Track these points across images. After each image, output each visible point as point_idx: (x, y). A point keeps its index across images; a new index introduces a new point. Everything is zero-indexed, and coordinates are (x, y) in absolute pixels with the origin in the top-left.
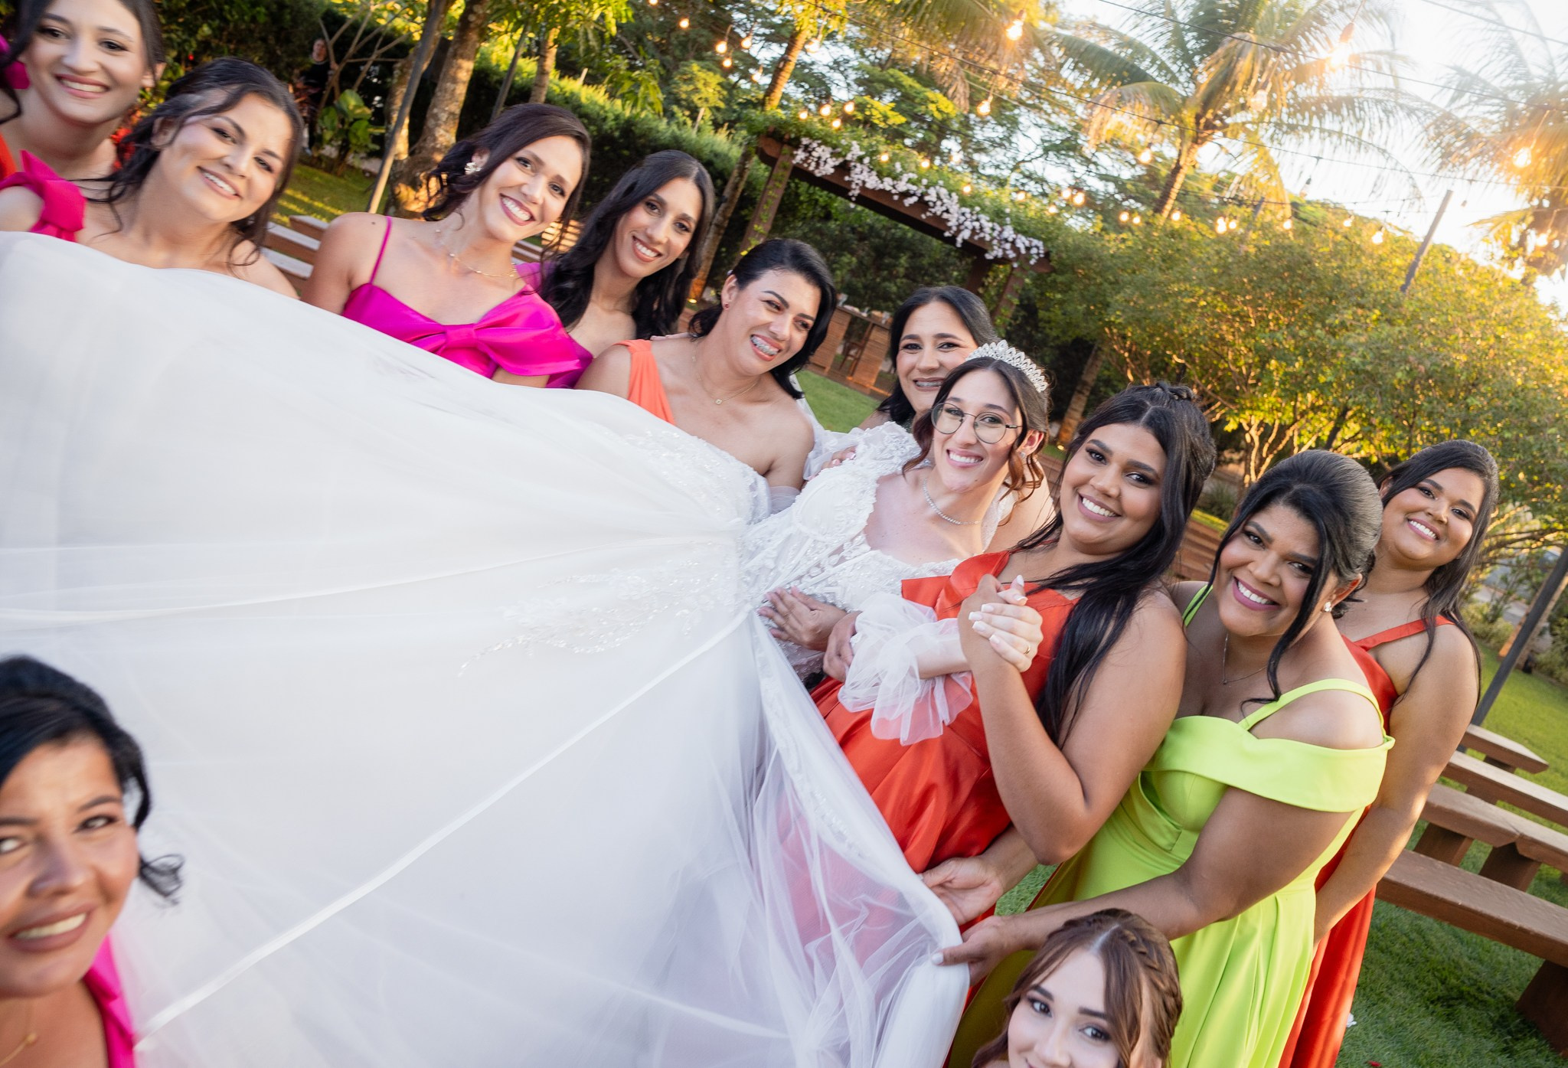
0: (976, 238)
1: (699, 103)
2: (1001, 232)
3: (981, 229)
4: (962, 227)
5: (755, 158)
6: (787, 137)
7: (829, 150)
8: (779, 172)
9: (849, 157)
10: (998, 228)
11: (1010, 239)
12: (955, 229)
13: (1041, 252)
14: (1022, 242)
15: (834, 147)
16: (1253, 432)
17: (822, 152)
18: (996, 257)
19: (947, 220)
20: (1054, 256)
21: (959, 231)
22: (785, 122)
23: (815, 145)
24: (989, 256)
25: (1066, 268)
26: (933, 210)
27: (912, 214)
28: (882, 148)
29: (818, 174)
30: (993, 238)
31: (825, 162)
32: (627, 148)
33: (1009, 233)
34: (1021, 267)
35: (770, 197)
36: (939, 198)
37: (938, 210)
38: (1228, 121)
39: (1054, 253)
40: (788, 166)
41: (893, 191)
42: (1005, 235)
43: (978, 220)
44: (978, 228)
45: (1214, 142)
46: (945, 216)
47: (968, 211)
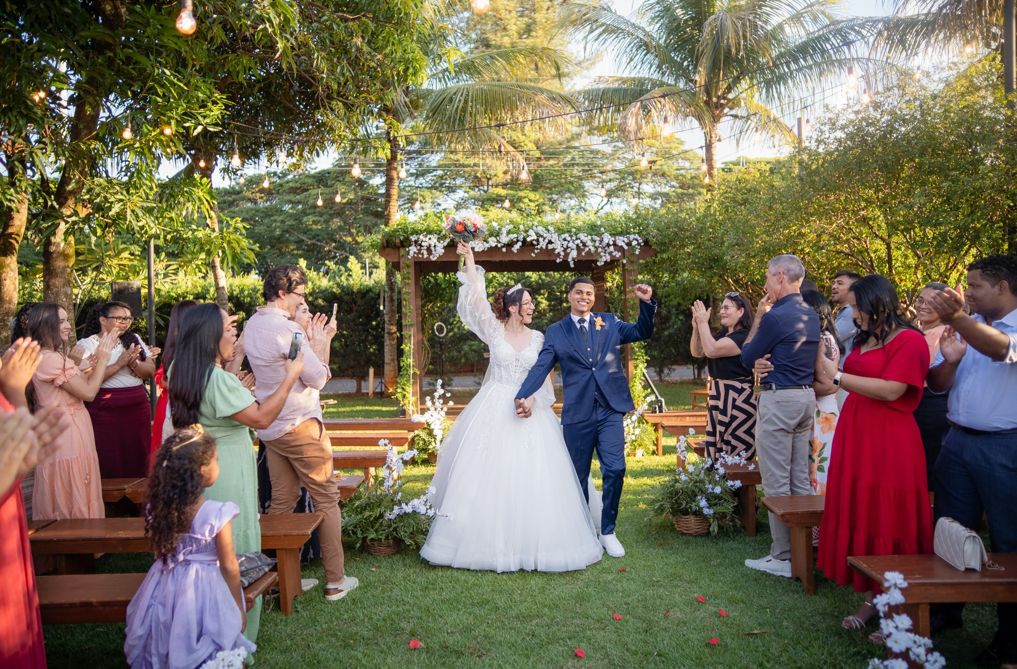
0: (583, 254)
2: (601, 241)
3: (584, 245)
4: (568, 251)
6: (398, 241)
8: (406, 272)
10: (597, 239)
11: (611, 243)
12: (562, 254)
13: (640, 241)
15: (439, 232)
17: (430, 240)
18: (606, 262)
19: (554, 249)
20: (653, 240)
21: (567, 255)
23: (421, 237)
24: (600, 264)
25: (664, 246)
26: (539, 247)
27: (525, 258)
29: (433, 258)
30: (596, 248)
31: (435, 247)
33: (607, 238)
34: (631, 262)
35: (406, 293)
36: (539, 235)
37: (543, 244)
38: (730, 96)
39: (651, 238)
40: (408, 262)
41: (499, 246)
42: (606, 241)
43: (577, 239)
44: (581, 245)
45: (726, 115)
46: (550, 247)
47: (566, 235)
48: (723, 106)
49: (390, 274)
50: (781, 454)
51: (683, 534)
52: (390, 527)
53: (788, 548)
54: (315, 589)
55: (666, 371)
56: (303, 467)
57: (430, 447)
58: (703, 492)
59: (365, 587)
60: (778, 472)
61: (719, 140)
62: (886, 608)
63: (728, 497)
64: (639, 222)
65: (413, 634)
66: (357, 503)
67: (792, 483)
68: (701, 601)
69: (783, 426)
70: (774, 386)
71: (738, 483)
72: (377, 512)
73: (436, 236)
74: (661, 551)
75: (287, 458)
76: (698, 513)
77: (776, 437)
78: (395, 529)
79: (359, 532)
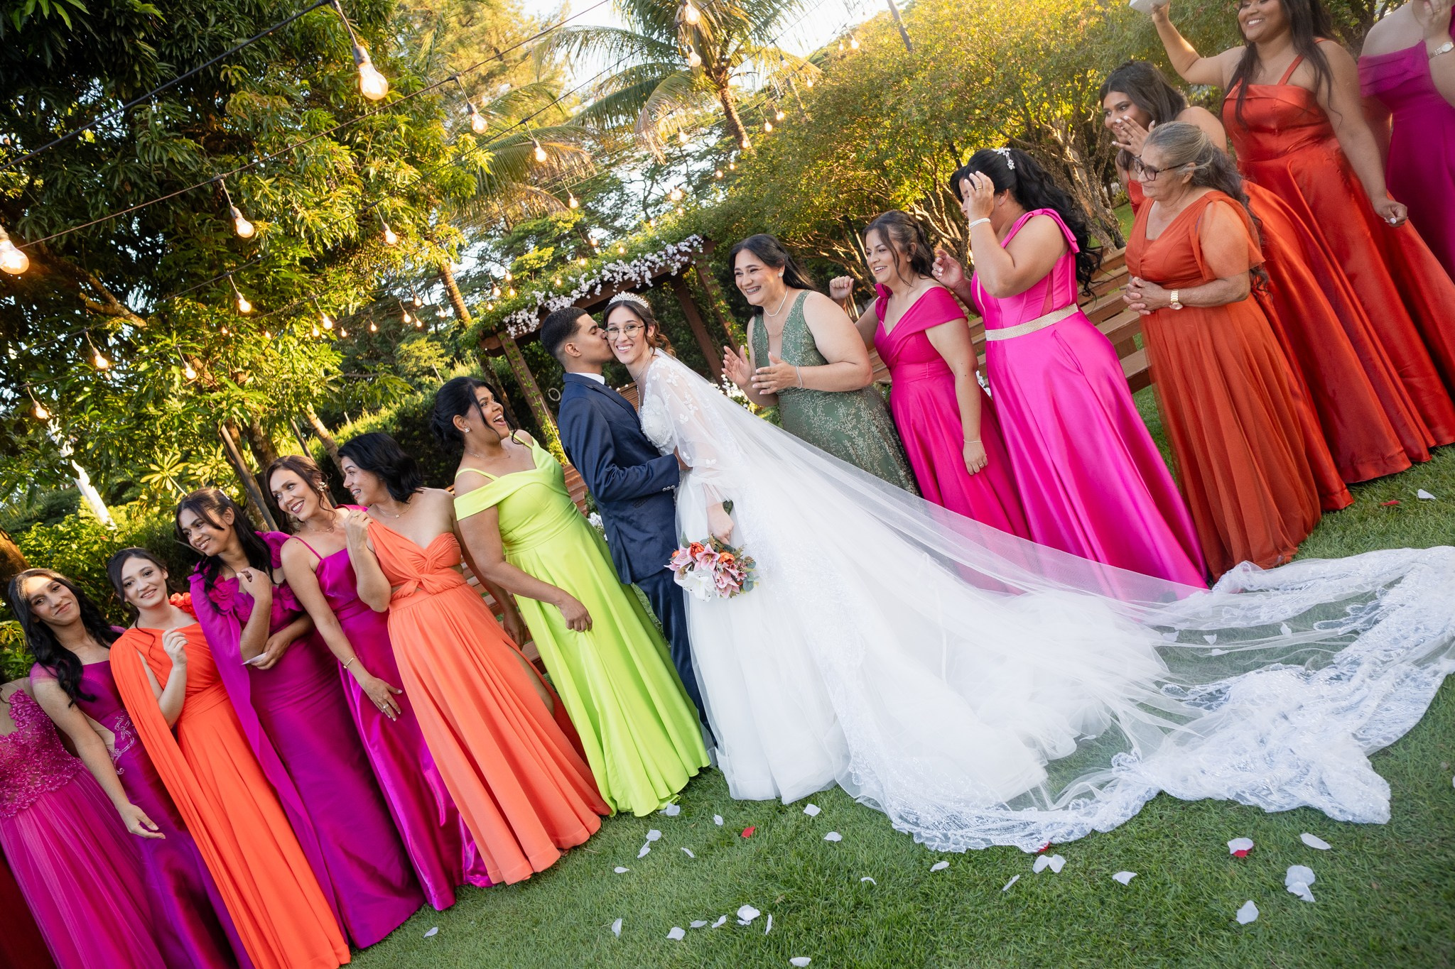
0: (656, 270)
1: (427, 364)
2: (666, 254)
3: (653, 263)
4: (642, 273)
5: (490, 359)
6: (494, 328)
7: (524, 311)
8: (510, 352)
9: (539, 303)
10: (662, 253)
11: (676, 251)
12: (639, 278)
13: (700, 240)
14: (683, 246)
15: (525, 306)
16: (918, 212)
17: (522, 315)
18: (678, 269)
19: (630, 278)
20: (709, 235)
21: (643, 278)
22: (485, 321)
23: (513, 316)
24: (674, 273)
25: (723, 233)
26: (617, 282)
27: (609, 296)
28: (552, 279)
30: (665, 261)
31: (529, 319)
32: (414, 430)
33: (671, 249)
34: (698, 260)
35: (520, 370)
36: (611, 271)
37: (619, 278)
38: (727, 57)
40: (510, 343)
42: (670, 252)
43: (646, 260)
44: (651, 265)
46: (626, 277)
47: (635, 261)
48: (724, 68)
64: (691, 222)
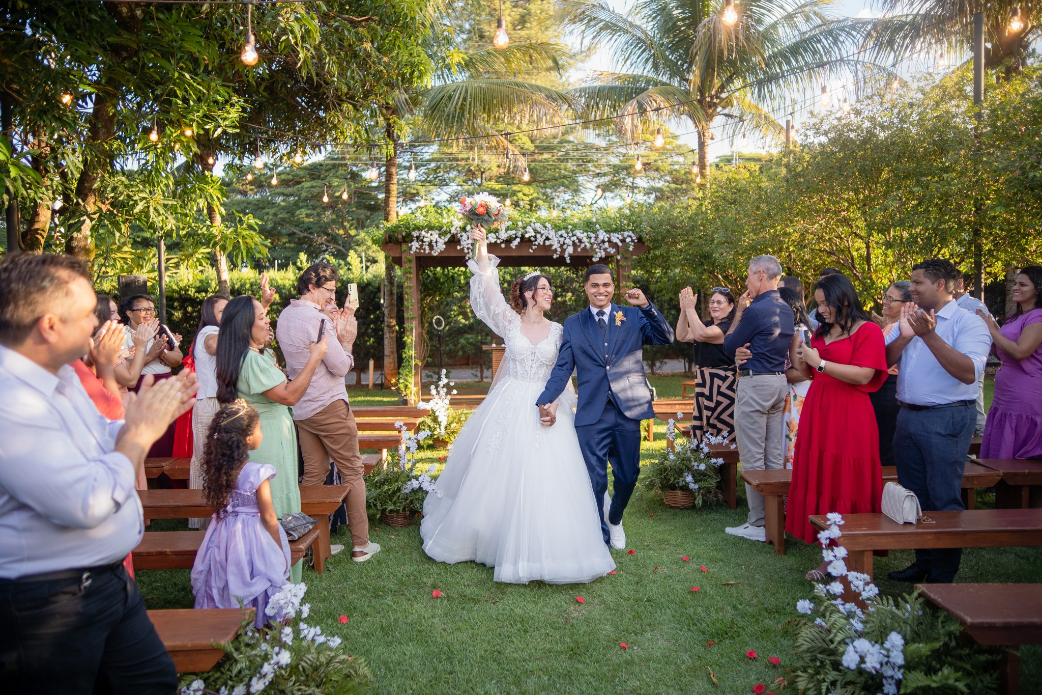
0: (579, 250)
2: (596, 238)
3: (580, 241)
4: (565, 247)
6: (400, 237)
8: (407, 266)
9: (453, 231)
10: (593, 235)
11: (606, 239)
12: (559, 250)
13: (634, 238)
14: (616, 237)
15: (440, 228)
17: (432, 236)
18: (601, 258)
19: (551, 246)
20: (646, 237)
21: (563, 251)
22: (396, 227)
23: (423, 233)
25: (657, 243)
26: (537, 243)
27: (523, 253)
29: (435, 253)
30: (592, 244)
31: (436, 242)
33: (602, 235)
34: (625, 258)
35: (407, 287)
36: (536, 231)
37: (540, 240)
39: (644, 235)
40: (410, 257)
41: (499, 242)
42: (601, 237)
43: (573, 235)
44: (577, 241)
45: (719, 114)
46: (547, 243)
47: (563, 232)
49: (389, 269)
50: (757, 432)
51: (671, 507)
52: (406, 499)
53: (762, 516)
54: (343, 552)
55: (658, 364)
56: (332, 443)
57: (436, 433)
58: (689, 469)
59: (387, 550)
60: (754, 449)
61: (712, 139)
62: (828, 542)
63: (711, 473)
64: (633, 219)
65: (434, 587)
66: (377, 479)
67: (766, 458)
68: (685, 560)
69: (758, 408)
70: (751, 372)
71: (720, 461)
72: (395, 486)
73: (437, 232)
74: (651, 521)
75: (317, 436)
76: (685, 488)
77: (752, 418)
78: (412, 502)
79: (379, 505)
